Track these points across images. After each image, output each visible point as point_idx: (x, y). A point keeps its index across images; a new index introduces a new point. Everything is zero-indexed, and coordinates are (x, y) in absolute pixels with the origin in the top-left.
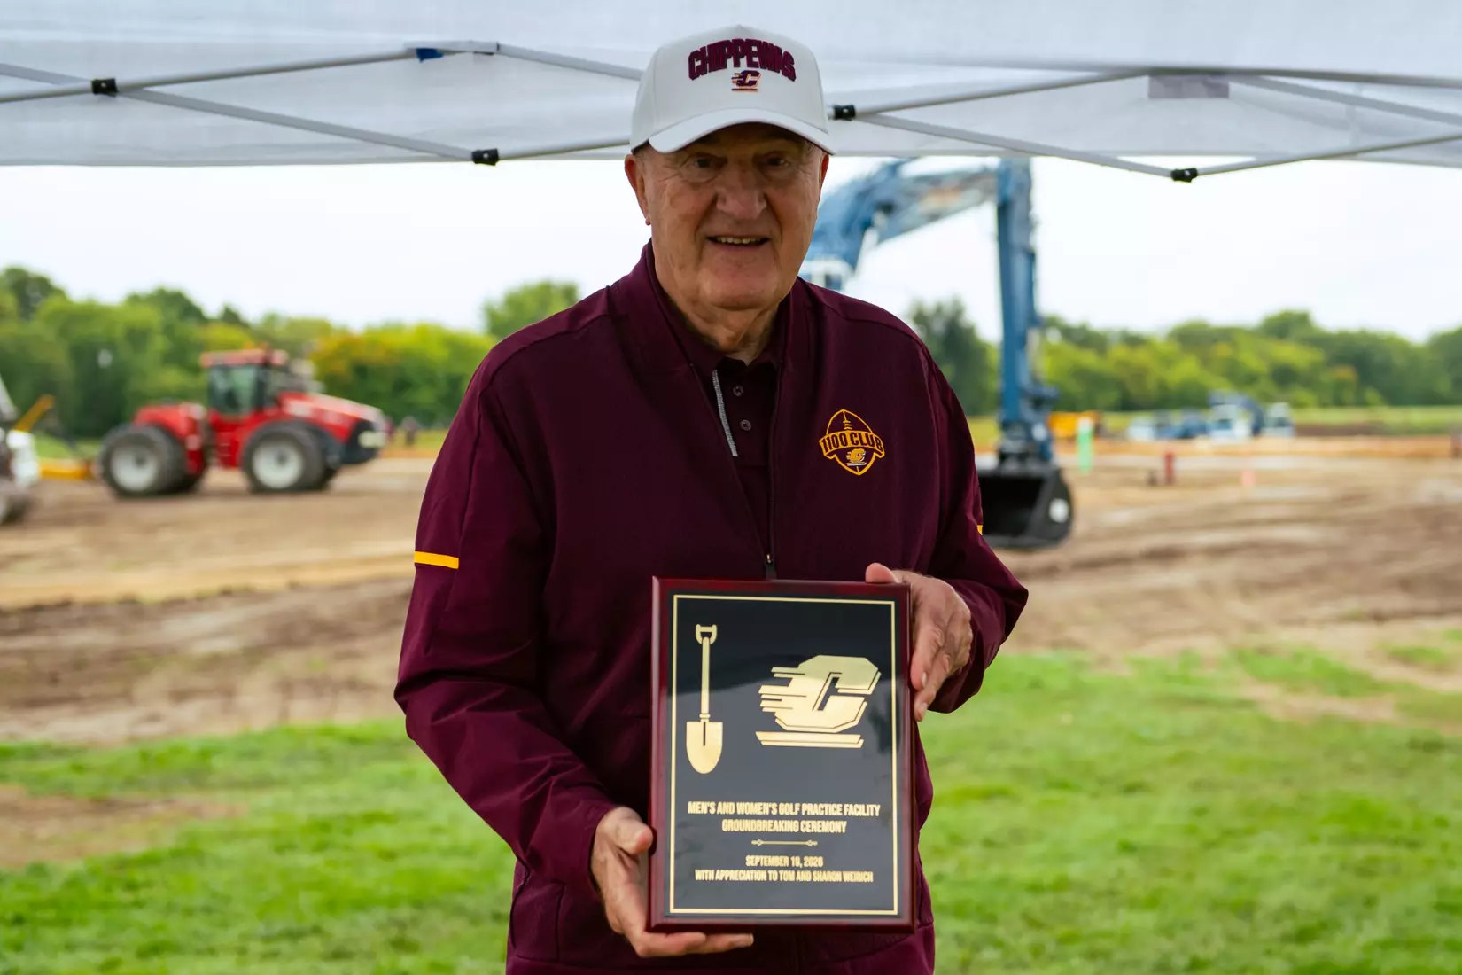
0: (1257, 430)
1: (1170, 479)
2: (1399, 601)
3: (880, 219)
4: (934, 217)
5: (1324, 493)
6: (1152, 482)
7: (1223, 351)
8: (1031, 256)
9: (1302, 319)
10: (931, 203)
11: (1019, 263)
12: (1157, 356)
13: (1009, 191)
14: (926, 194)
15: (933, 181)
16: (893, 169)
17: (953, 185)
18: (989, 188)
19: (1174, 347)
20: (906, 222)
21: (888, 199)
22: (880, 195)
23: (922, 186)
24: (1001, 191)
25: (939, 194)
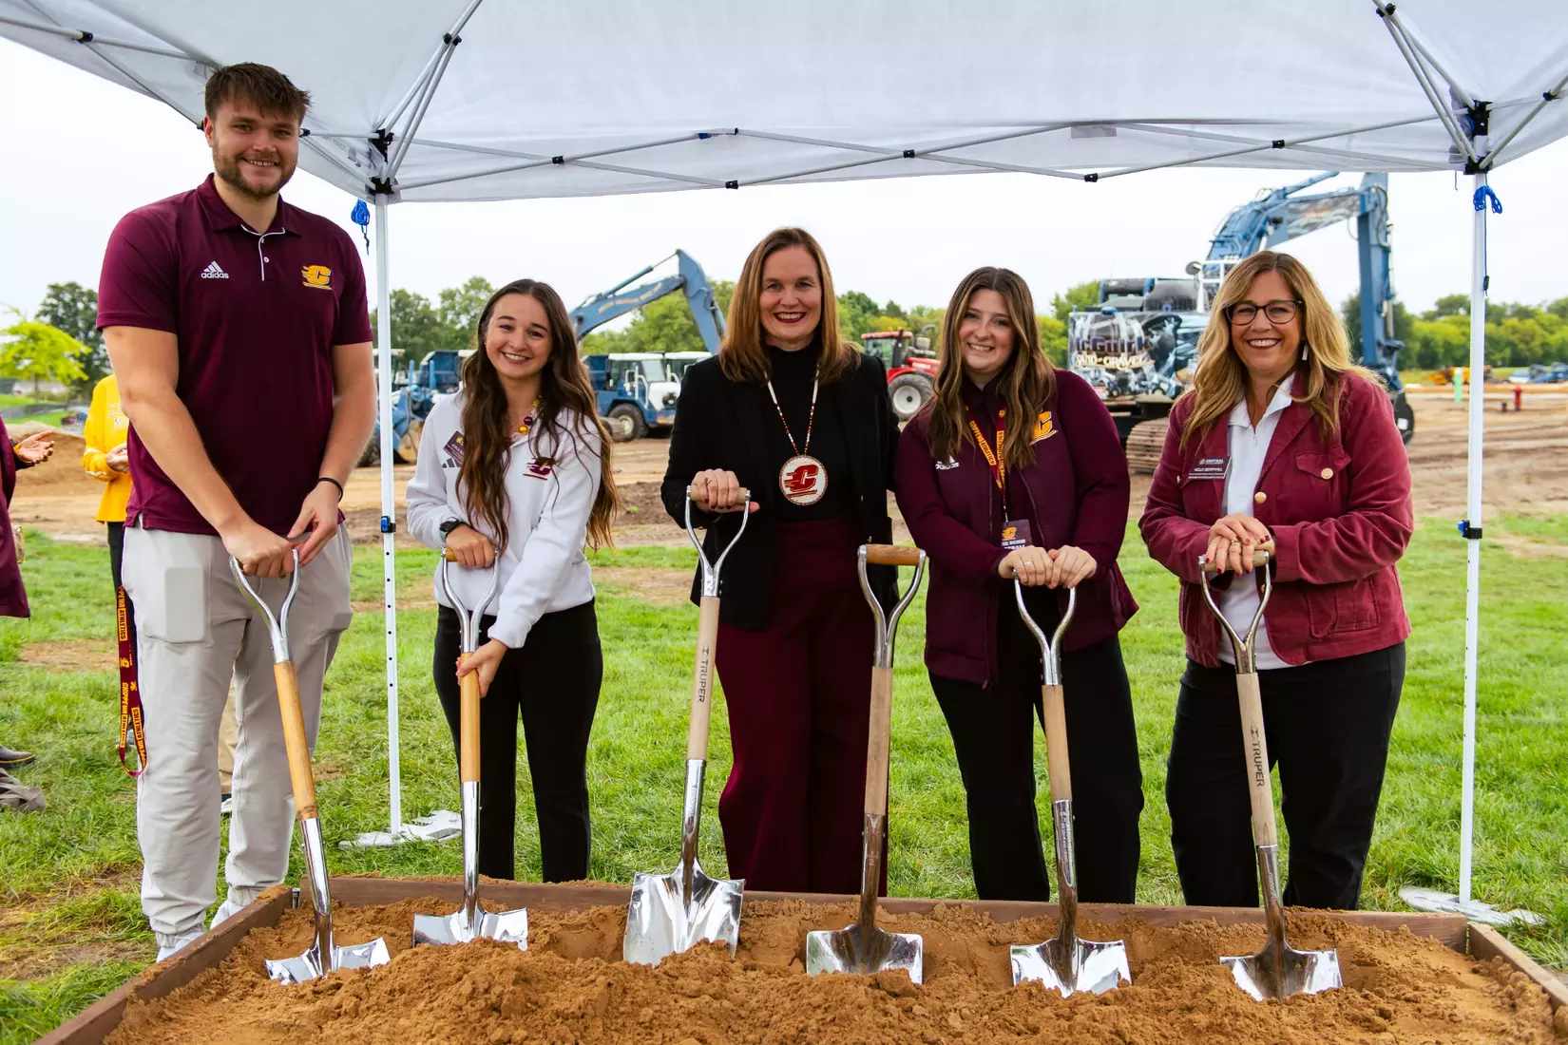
1: (1518, 409)
3: (1270, 229)
4: (1312, 227)
6: (1504, 410)
8: (1386, 251)
10: (1311, 217)
11: (1376, 256)
12: (1542, 325)
13: (1369, 207)
14: (1306, 211)
15: (1311, 201)
16: (1283, 194)
17: (1326, 204)
18: (1354, 204)
19: (1555, 317)
20: (1290, 232)
21: (1277, 215)
22: (1272, 213)
23: (1304, 206)
24: (1363, 206)
25: (1316, 211)
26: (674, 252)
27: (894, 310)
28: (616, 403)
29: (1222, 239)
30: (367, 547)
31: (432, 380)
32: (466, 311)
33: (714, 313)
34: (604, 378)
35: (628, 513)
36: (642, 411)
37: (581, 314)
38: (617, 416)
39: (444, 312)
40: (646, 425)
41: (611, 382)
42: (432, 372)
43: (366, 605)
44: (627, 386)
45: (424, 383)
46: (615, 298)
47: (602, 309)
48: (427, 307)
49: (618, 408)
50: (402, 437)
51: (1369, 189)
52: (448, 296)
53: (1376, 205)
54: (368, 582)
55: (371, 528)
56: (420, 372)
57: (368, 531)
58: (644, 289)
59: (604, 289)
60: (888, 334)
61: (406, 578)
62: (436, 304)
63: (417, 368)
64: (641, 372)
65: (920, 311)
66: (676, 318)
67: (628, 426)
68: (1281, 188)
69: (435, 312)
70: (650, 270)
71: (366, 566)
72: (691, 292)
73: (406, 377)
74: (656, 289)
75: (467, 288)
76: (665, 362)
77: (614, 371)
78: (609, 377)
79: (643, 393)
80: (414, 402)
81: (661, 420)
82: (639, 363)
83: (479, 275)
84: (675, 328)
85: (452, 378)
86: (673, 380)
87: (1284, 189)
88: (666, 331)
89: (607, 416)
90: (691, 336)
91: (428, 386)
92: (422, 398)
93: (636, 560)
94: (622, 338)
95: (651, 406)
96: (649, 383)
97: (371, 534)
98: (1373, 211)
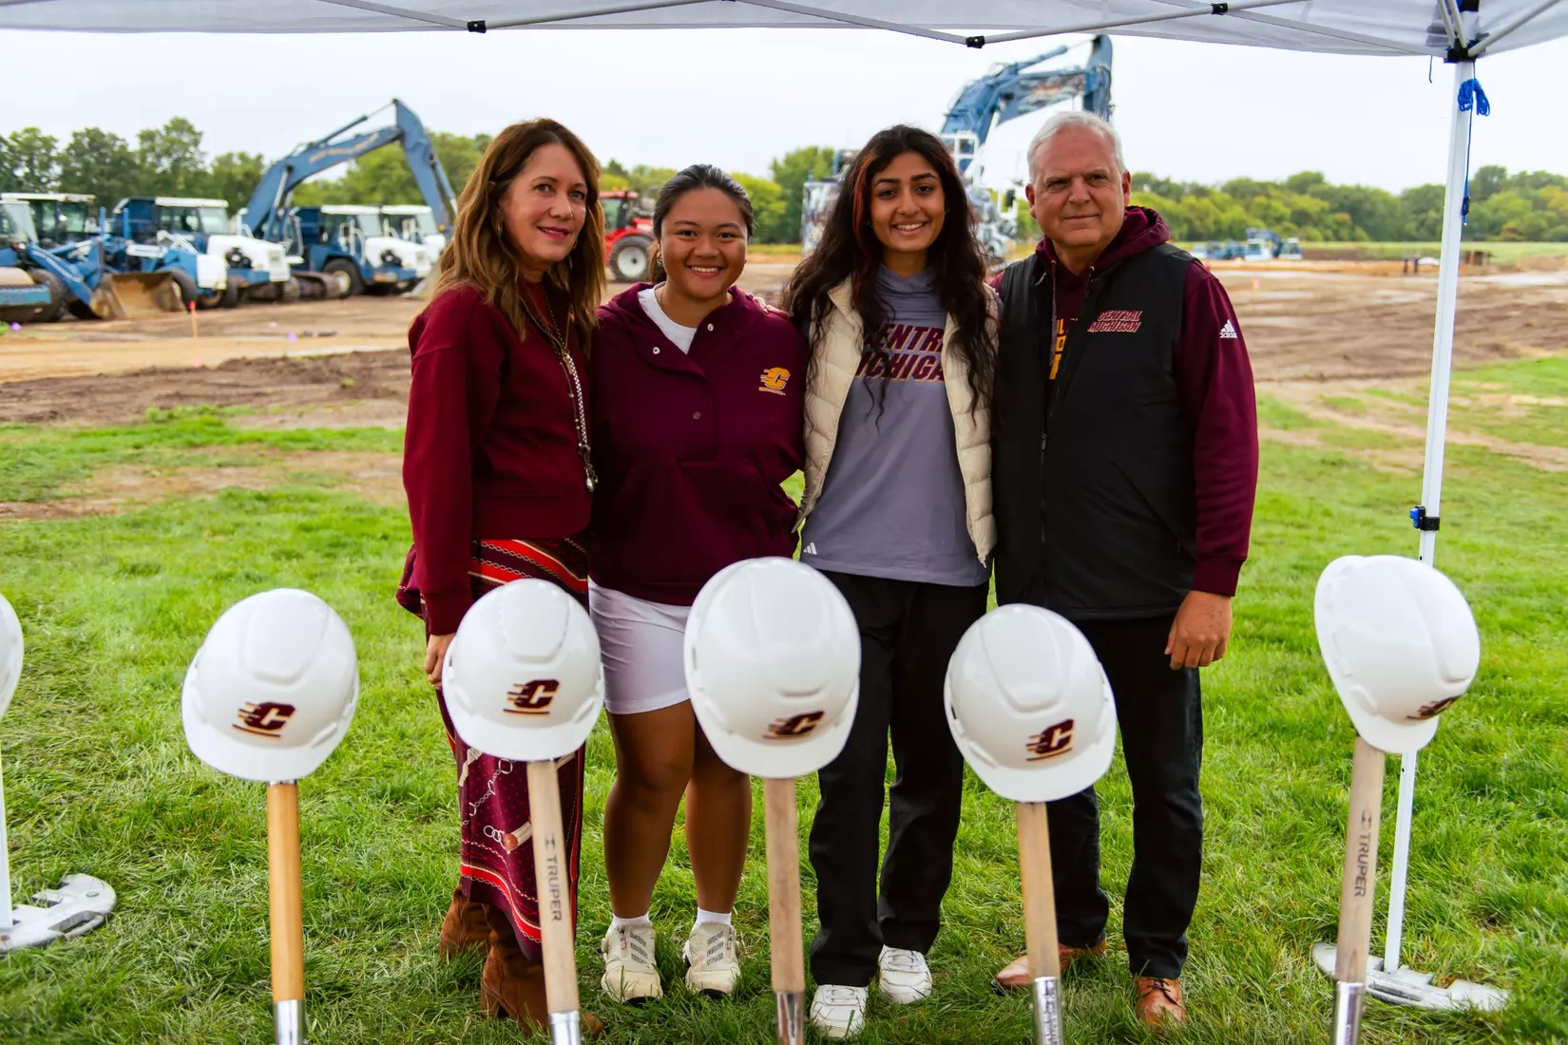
0: (1276, 254)
2: (1341, 368)
3: (1002, 104)
4: (1041, 104)
5: (1310, 295)
7: (1261, 200)
9: (1318, 179)
10: (1040, 94)
12: (1215, 204)
13: (1094, 87)
14: (1036, 88)
15: (1041, 78)
16: (1015, 69)
17: (1055, 82)
18: (1080, 83)
19: (1227, 196)
20: (1021, 108)
21: (1009, 91)
22: (1004, 88)
23: (1034, 83)
24: (1088, 86)
25: (1045, 88)
26: (389, 100)
27: (615, 169)
28: (330, 258)
29: (955, 113)
30: (42, 425)
31: (127, 229)
32: (168, 153)
33: (433, 167)
34: (317, 231)
35: (344, 387)
36: (357, 267)
37: (291, 163)
38: (331, 271)
39: (143, 154)
40: (362, 282)
41: (325, 237)
42: (127, 221)
43: (30, 507)
44: (342, 240)
45: (117, 233)
46: (328, 147)
47: (313, 159)
48: (123, 147)
49: (334, 263)
50: (94, 290)
51: (1094, 69)
52: (147, 136)
53: (1101, 85)
54: (38, 473)
55: (49, 402)
56: (113, 220)
57: (45, 405)
58: (359, 138)
59: (316, 137)
60: (611, 194)
61: (85, 467)
62: (134, 146)
63: (109, 215)
64: (357, 226)
65: (641, 170)
66: (392, 169)
67: (343, 282)
68: (1012, 62)
69: (132, 154)
70: (364, 119)
71: (38, 451)
72: (410, 143)
73: (98, 225)
74: (372, 139)
75: (168, 129)
76: (382, 217)
77: (328, 224)
78: (322, 230)
79: (359, 248)
80: (107, 253)
81: (379, 277)
82: (355, 217)
83: (181, 115)
84: (394, 178)
85: (151, 228)
86: (391, 235)
87: (1016, 65)
88: (384, 181)
89: (322, 270)
90: (410, 190)
91: (121, 235)
92: (115, 249)
93: (353, 442)
94: (338, 188)
95: (367, 262)
96: (366, 238)
97: (48, 409)
98: (1098, 91)
